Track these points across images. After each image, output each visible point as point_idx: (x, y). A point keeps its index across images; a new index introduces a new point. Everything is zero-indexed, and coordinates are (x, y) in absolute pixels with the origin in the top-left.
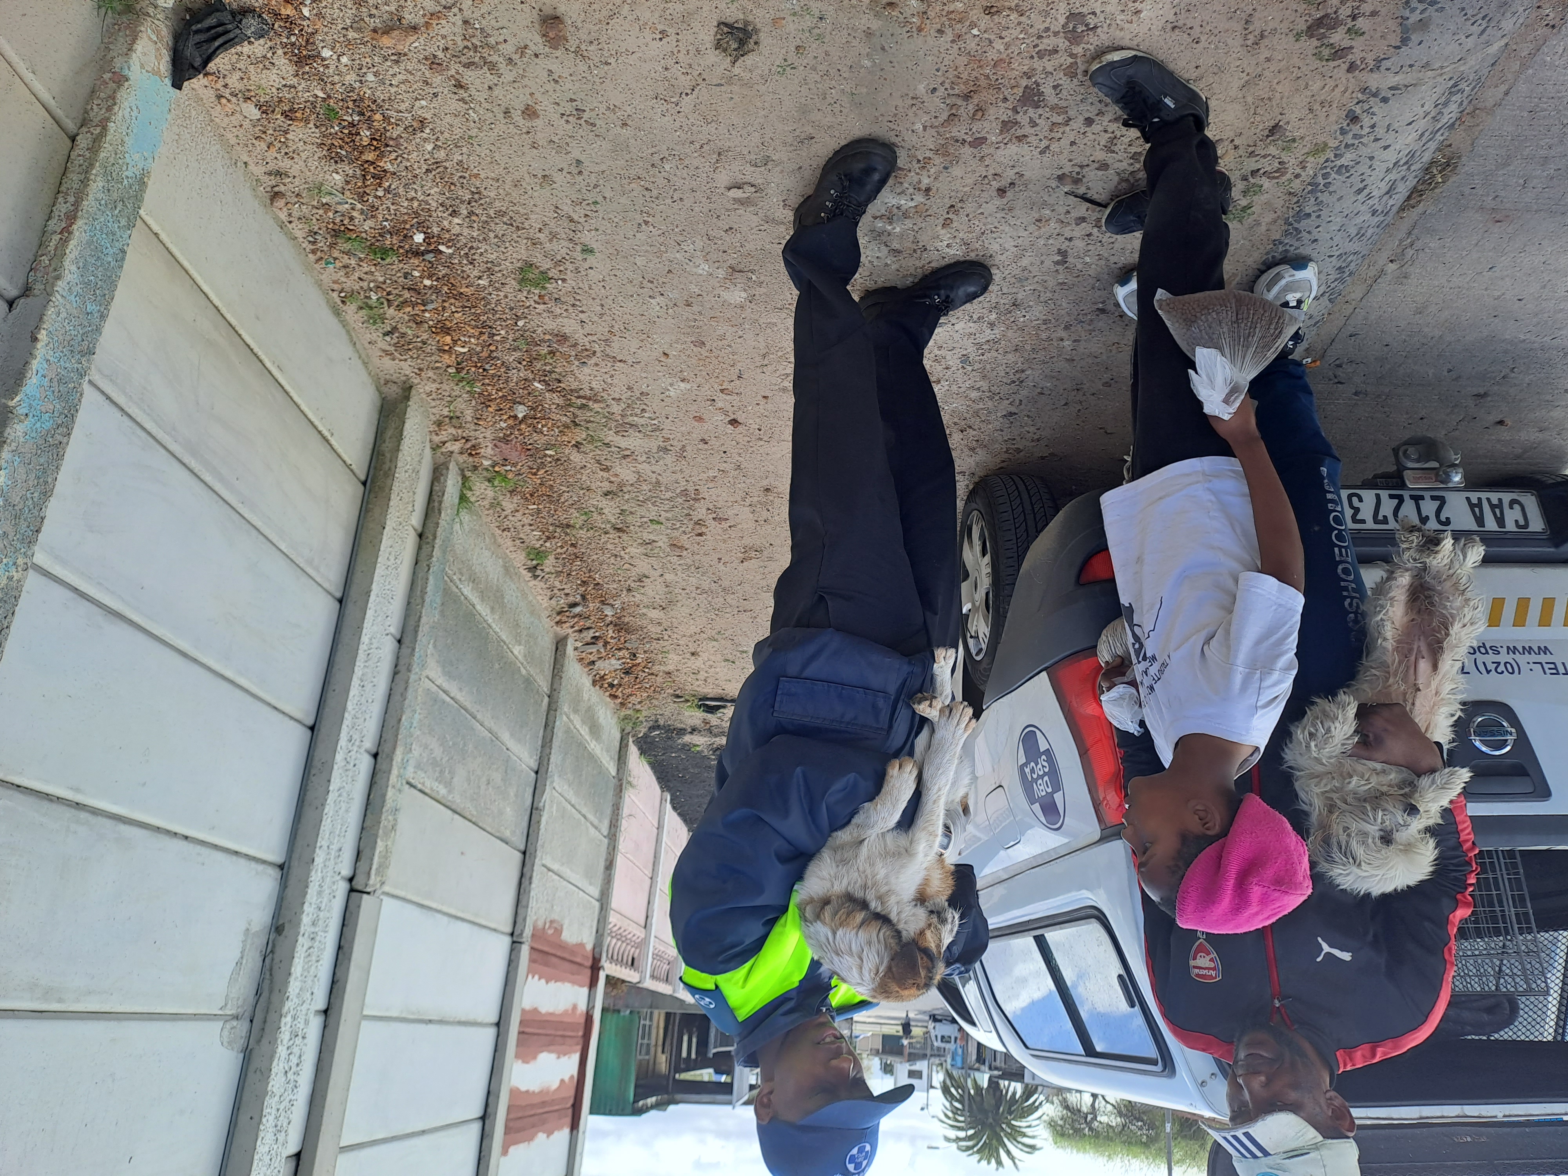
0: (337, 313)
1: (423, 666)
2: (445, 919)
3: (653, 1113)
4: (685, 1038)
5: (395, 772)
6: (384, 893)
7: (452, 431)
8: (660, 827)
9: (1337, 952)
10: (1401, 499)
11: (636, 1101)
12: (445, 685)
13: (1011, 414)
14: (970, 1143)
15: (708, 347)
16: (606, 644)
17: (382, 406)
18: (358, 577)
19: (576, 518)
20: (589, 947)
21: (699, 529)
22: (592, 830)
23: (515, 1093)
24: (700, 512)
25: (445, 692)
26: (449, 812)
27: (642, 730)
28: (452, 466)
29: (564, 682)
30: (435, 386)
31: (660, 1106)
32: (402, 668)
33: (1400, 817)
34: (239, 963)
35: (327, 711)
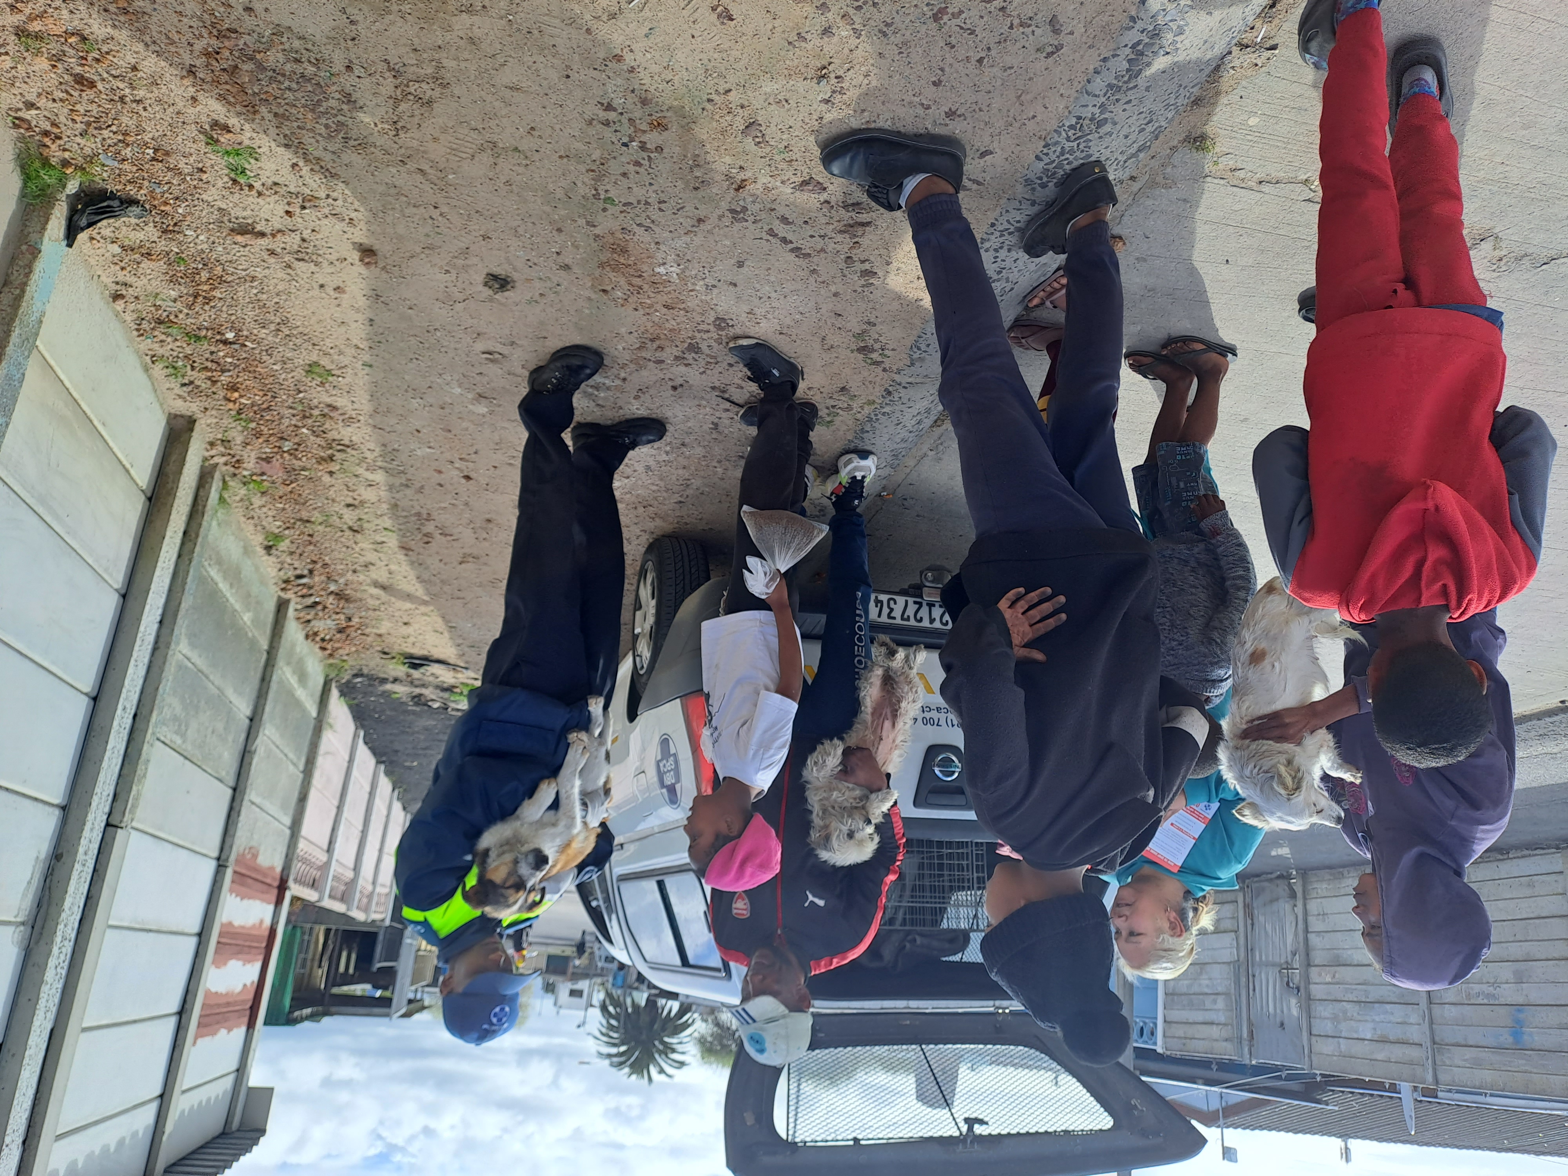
0: (146, 370)
1: (178, 644)
2: (170, 846)
3: (307, 1024)
4: (344, 954)
5: (150, 731)
6: (133, 828)
7: (222, 449)
8: (351, 761)
9: (817, 901)
10: (920, 605)
11: (291, 1012)
12: (189, 654)
13: (681, 502)
14: (622, 1059)
15: (453, 432)
16: (325, 608)
17: (170, 435)
18: (138, 577)
19: (317, 516)
20: (279, 869)
21: (428, 539)
22: (291, 767)
23: (208, 993)
24: (430, 527)
25: (188, 659)
26: (182, 758)
27: (346, 677)
28: (217, 476)
29: (283, 640)
30: (215, 421)
31: (312, 1017)
32: (161, 645)
33: (861, 824)
34: (29, 883)
35: (107, 687)
